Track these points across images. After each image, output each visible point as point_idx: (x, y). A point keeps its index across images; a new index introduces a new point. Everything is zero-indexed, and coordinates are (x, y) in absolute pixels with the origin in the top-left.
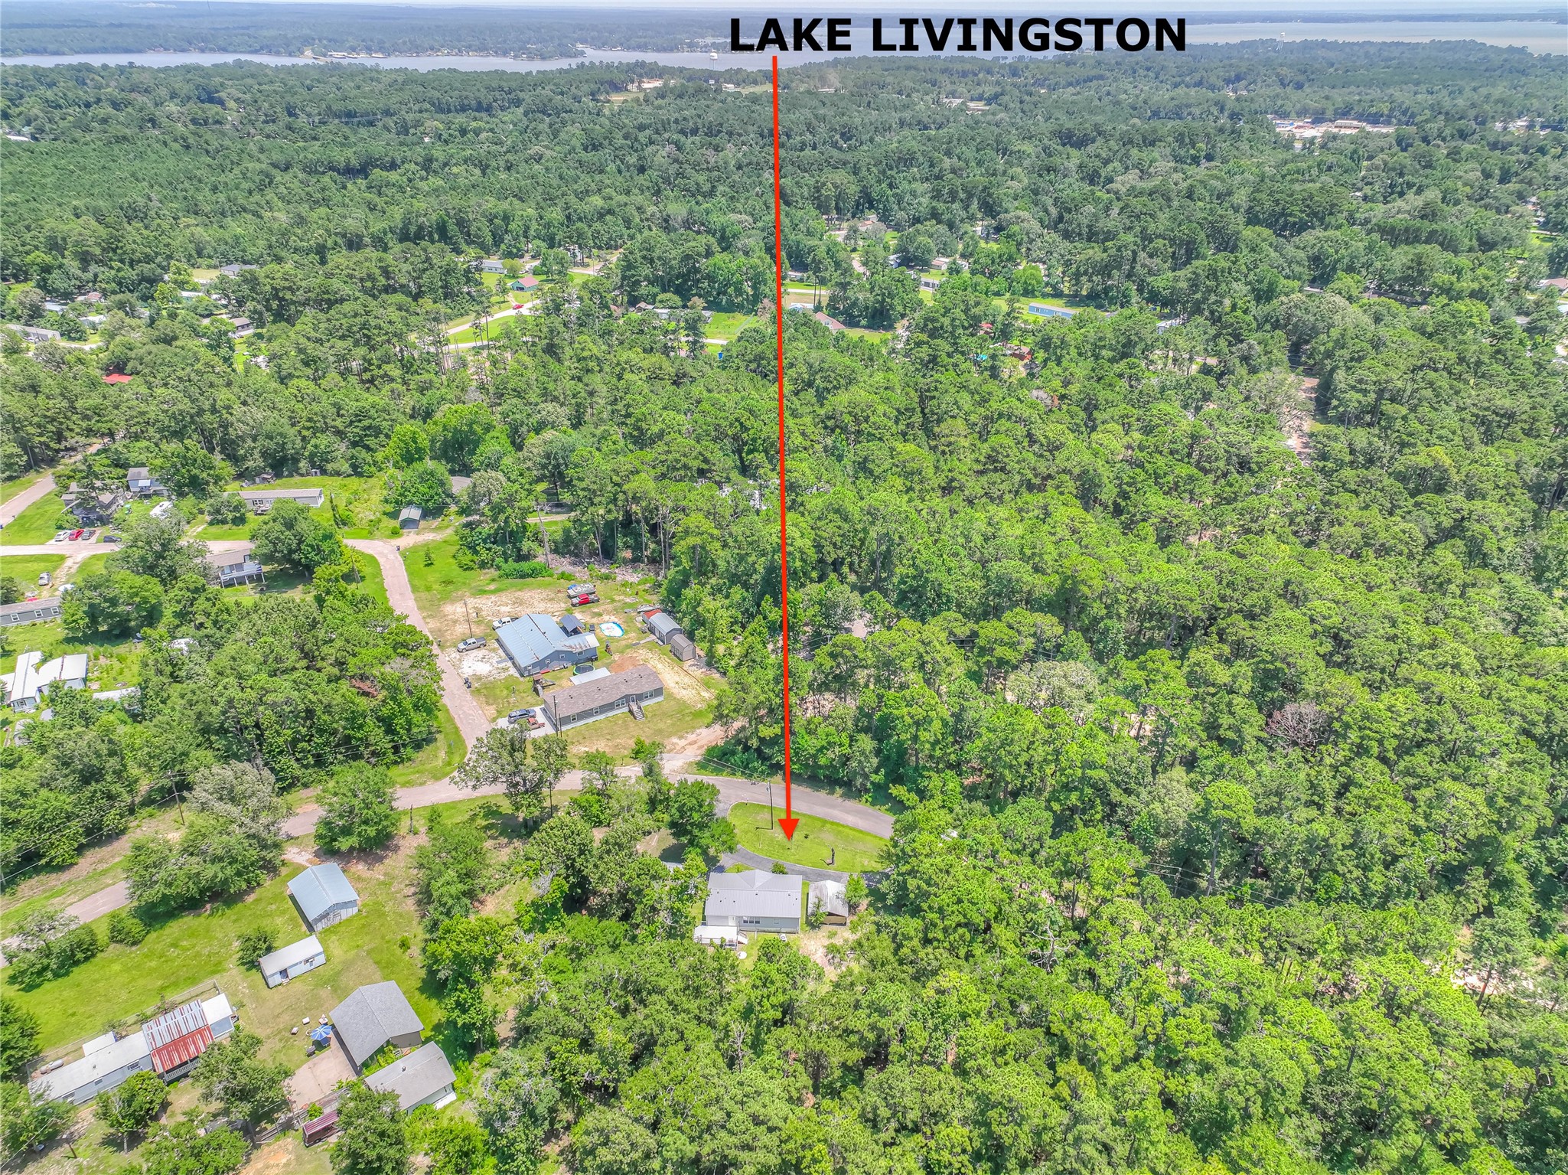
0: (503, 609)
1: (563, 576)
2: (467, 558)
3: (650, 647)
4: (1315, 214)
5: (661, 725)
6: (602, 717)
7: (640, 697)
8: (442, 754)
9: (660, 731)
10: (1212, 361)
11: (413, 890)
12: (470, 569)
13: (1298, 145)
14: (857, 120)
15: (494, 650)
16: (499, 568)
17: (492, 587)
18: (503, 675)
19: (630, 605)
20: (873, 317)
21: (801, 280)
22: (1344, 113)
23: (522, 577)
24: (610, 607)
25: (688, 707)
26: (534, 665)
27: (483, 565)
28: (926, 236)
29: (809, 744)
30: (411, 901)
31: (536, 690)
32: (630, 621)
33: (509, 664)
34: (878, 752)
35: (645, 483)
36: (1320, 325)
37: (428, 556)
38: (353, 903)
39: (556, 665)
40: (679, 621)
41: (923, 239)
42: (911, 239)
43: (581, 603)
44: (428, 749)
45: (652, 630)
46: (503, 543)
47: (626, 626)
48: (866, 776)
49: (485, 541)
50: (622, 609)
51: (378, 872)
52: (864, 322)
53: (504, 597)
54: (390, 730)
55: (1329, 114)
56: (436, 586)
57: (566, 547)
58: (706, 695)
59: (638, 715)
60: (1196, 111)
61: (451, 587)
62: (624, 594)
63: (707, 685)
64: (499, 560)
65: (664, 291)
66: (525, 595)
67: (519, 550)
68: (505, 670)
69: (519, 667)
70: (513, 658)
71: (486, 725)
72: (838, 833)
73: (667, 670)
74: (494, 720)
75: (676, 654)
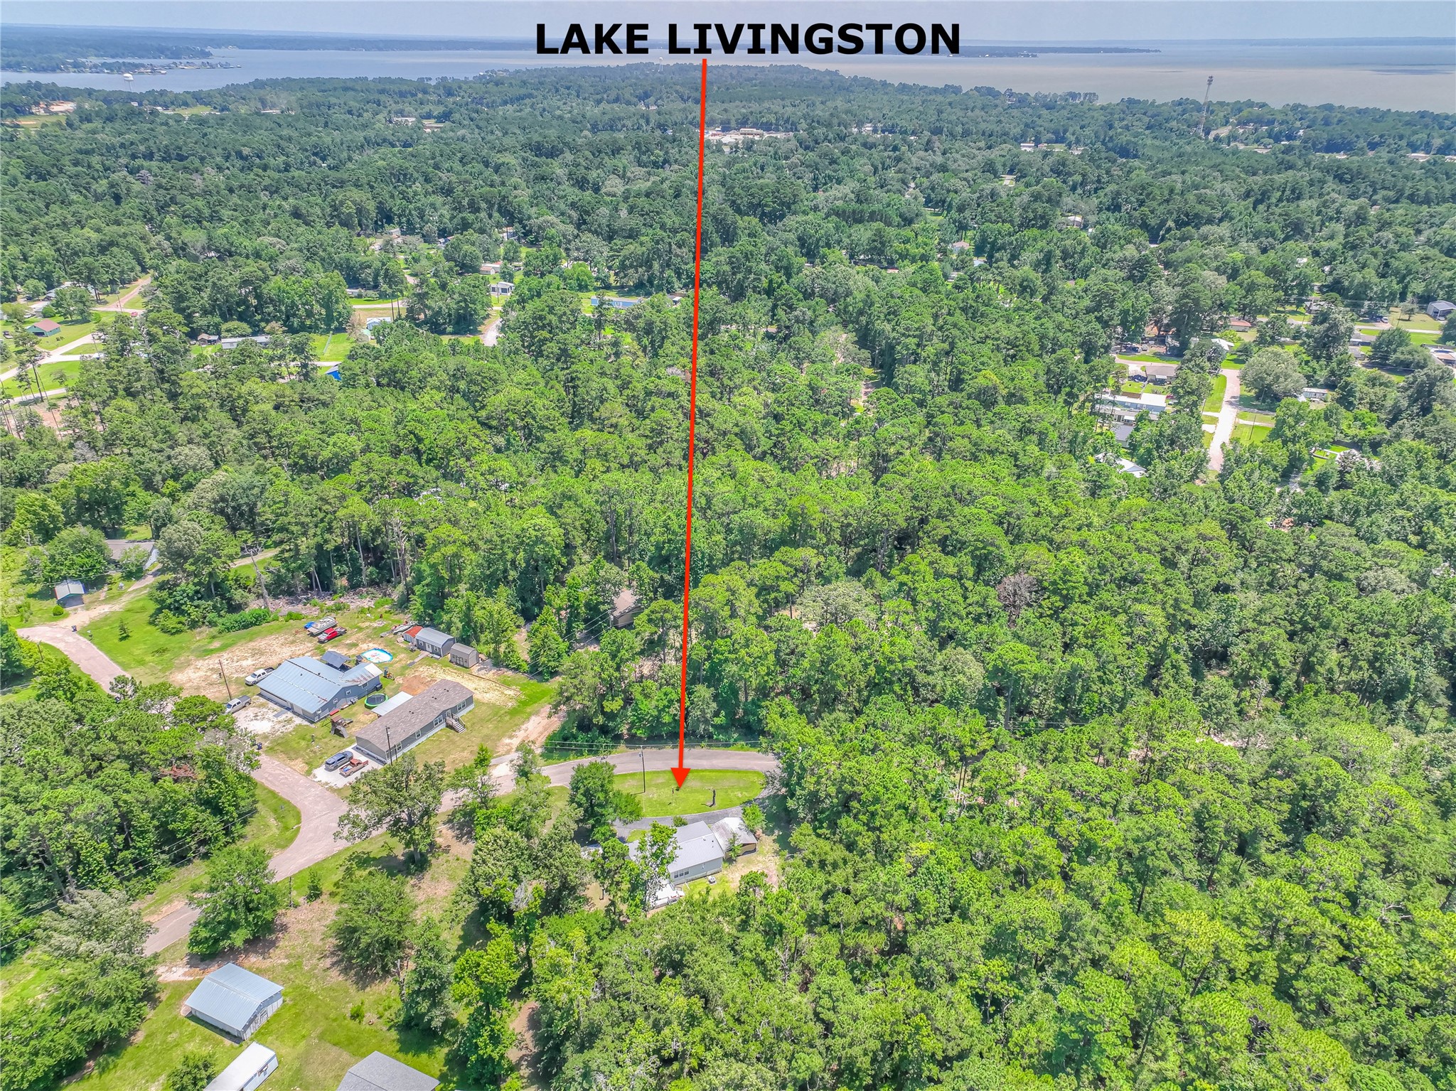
0: (245, 663)
1: (290, 616)
2: (172, 621)
3: (427, 662)
4: (782, 204)
5: (485, 731)
6: (423, 739)
7: (455, 710)
8: (272, 822)
9: (487, 737)
10: (773, 329)
11: (328, 962)
12: (179, 632)
13: (727, 150)
14: (328, 140)
15: (262, 705)
16: (212, 624)
17: (216, 644)
18: (290, 727)
19: (383, 629)
20: (457, 323)
21: (360, 296)
22: (743, 123)
23: (245, 627)
24: (360, 635)
25: (500, 708)
26: (323, 709)
27: (194, 625)
28: (470, 243)
29: (648, 707)
30: (334, 973)
31: (337, 732)
32: (391, 643)
33: (290, 714)
34: (715, 697)
35: (356, 506)
36: (841, 290)
37: (123, 629)
38: (278, 995)
39: (344, 703)
40: (448, 630)
41: (466, 247)
42: (456, 248)
43: (329, 639)
44: (255, 821)
45: (421, 647)
46: (209, 596)
47: (389, 647)
48: (706, 722)
49: (192, 599)
50: (375, 635)
51: (277, 958)
52: (450, 329)
53: (238, 651)
54: (217, 810)
55: (733, 124)
56: (149, 658)
57: (280, 587)
58: (511, 693)
59: (459, 727)
60: (629, 123)
61: (167, 655)
62: (367, 619)
63: (506, 684)
64: (211, 616)
65: (226, 321)
66: (261, 644)
67: (230, 600)
68: (289, 721)
69: (304, 716)
70: (290, 708)
71: (303, 780)
72: (702, 778)
73: (458, 680)
74: (309, 773)
75: (461, 663)
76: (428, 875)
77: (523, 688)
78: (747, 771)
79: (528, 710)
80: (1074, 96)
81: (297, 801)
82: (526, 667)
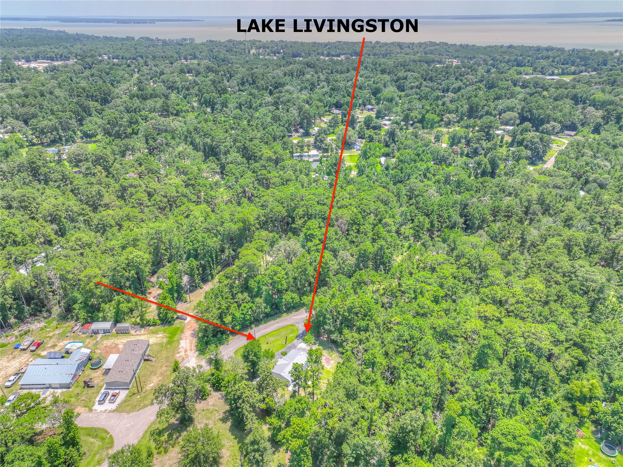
3: (105, 338)
5: (164, 355)
6: (138, 371)
8: (93, 440)
9: (168, 358)
19: (64, 332)
22: (36, 57)
24: (53, 340)
25: (161, 343)
26: (72, 379)
31: (89, 386)
32: (76, 337)
33: (51, 390)
43: (37, 348)
44: (81, 443)
45: (96, 332)
47: (77, 339)
50: (62, 337)
58: (160, 335)
59: (151, 358)
62: (50, 332)
63: (156, 333)
69: (62, 386)
70: (50, 387)
71: (91, 415)
72: (272, 335)
73: (129, 339)
74: (91, 410)
75: (125, 332)
76: (196, 423)
77: (164, 332)
78: (287, 326)
79: (175, 339)
80: (185, 40)
81: (96, 425)
82: (159, 322)
